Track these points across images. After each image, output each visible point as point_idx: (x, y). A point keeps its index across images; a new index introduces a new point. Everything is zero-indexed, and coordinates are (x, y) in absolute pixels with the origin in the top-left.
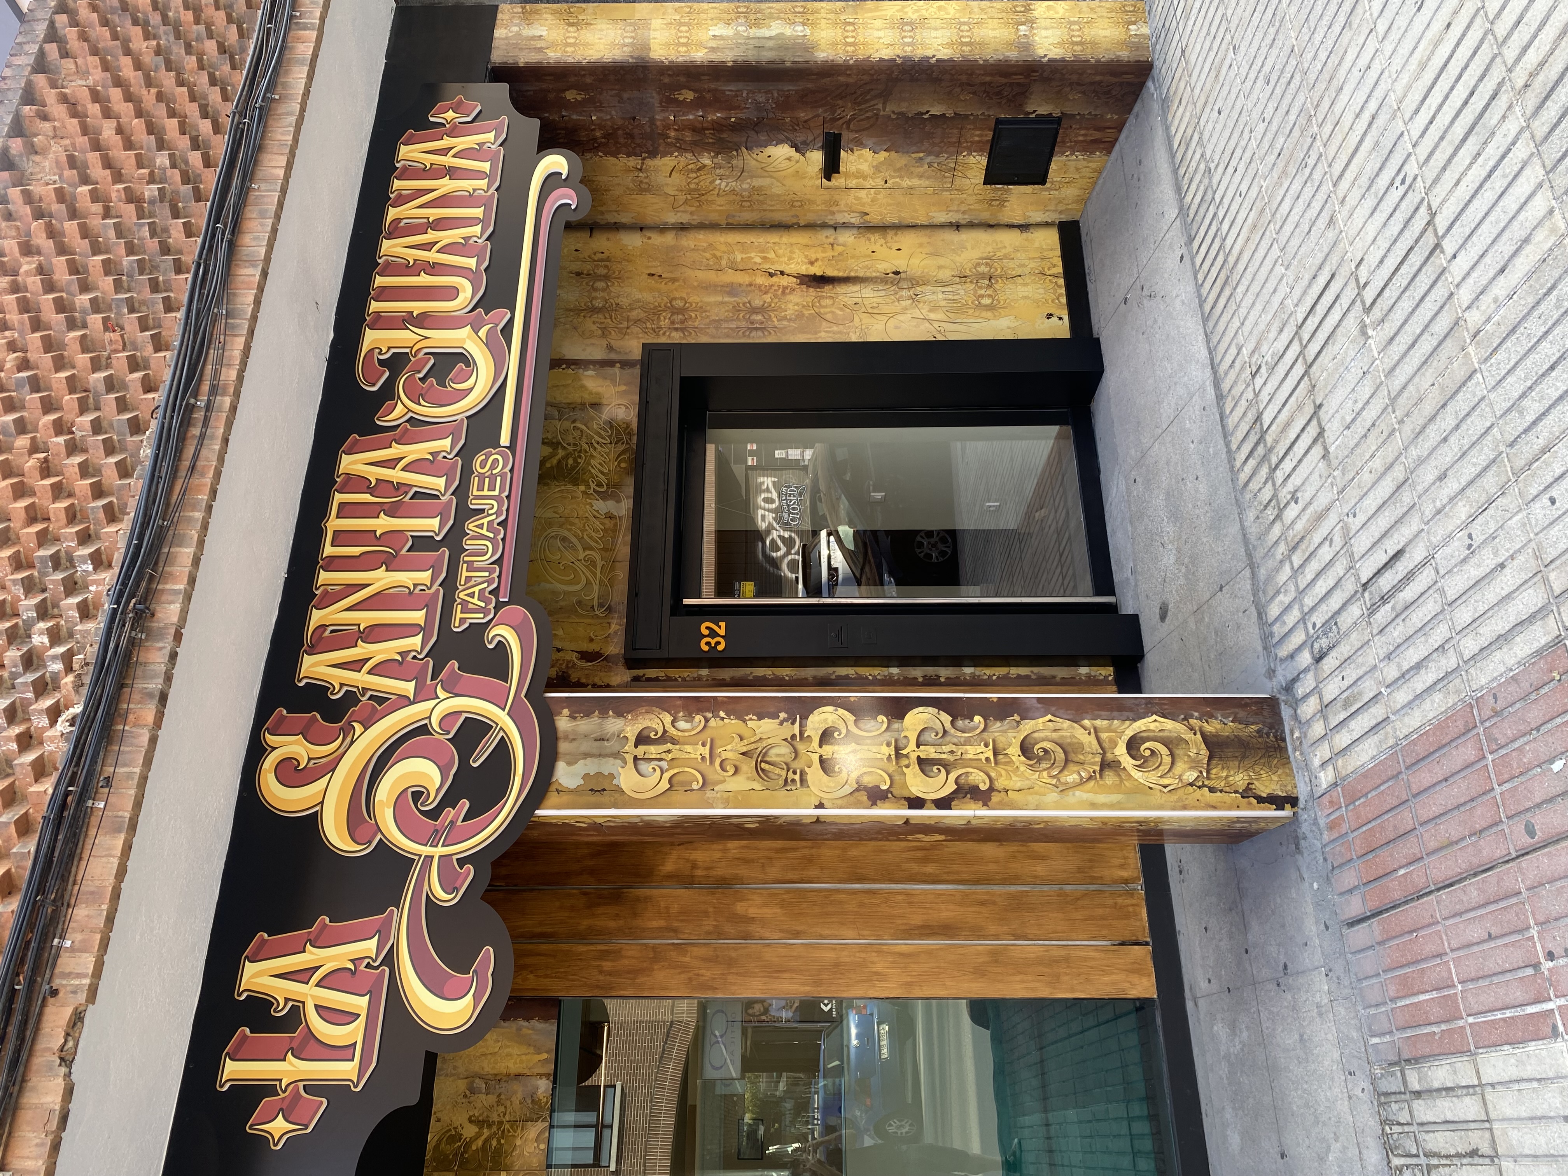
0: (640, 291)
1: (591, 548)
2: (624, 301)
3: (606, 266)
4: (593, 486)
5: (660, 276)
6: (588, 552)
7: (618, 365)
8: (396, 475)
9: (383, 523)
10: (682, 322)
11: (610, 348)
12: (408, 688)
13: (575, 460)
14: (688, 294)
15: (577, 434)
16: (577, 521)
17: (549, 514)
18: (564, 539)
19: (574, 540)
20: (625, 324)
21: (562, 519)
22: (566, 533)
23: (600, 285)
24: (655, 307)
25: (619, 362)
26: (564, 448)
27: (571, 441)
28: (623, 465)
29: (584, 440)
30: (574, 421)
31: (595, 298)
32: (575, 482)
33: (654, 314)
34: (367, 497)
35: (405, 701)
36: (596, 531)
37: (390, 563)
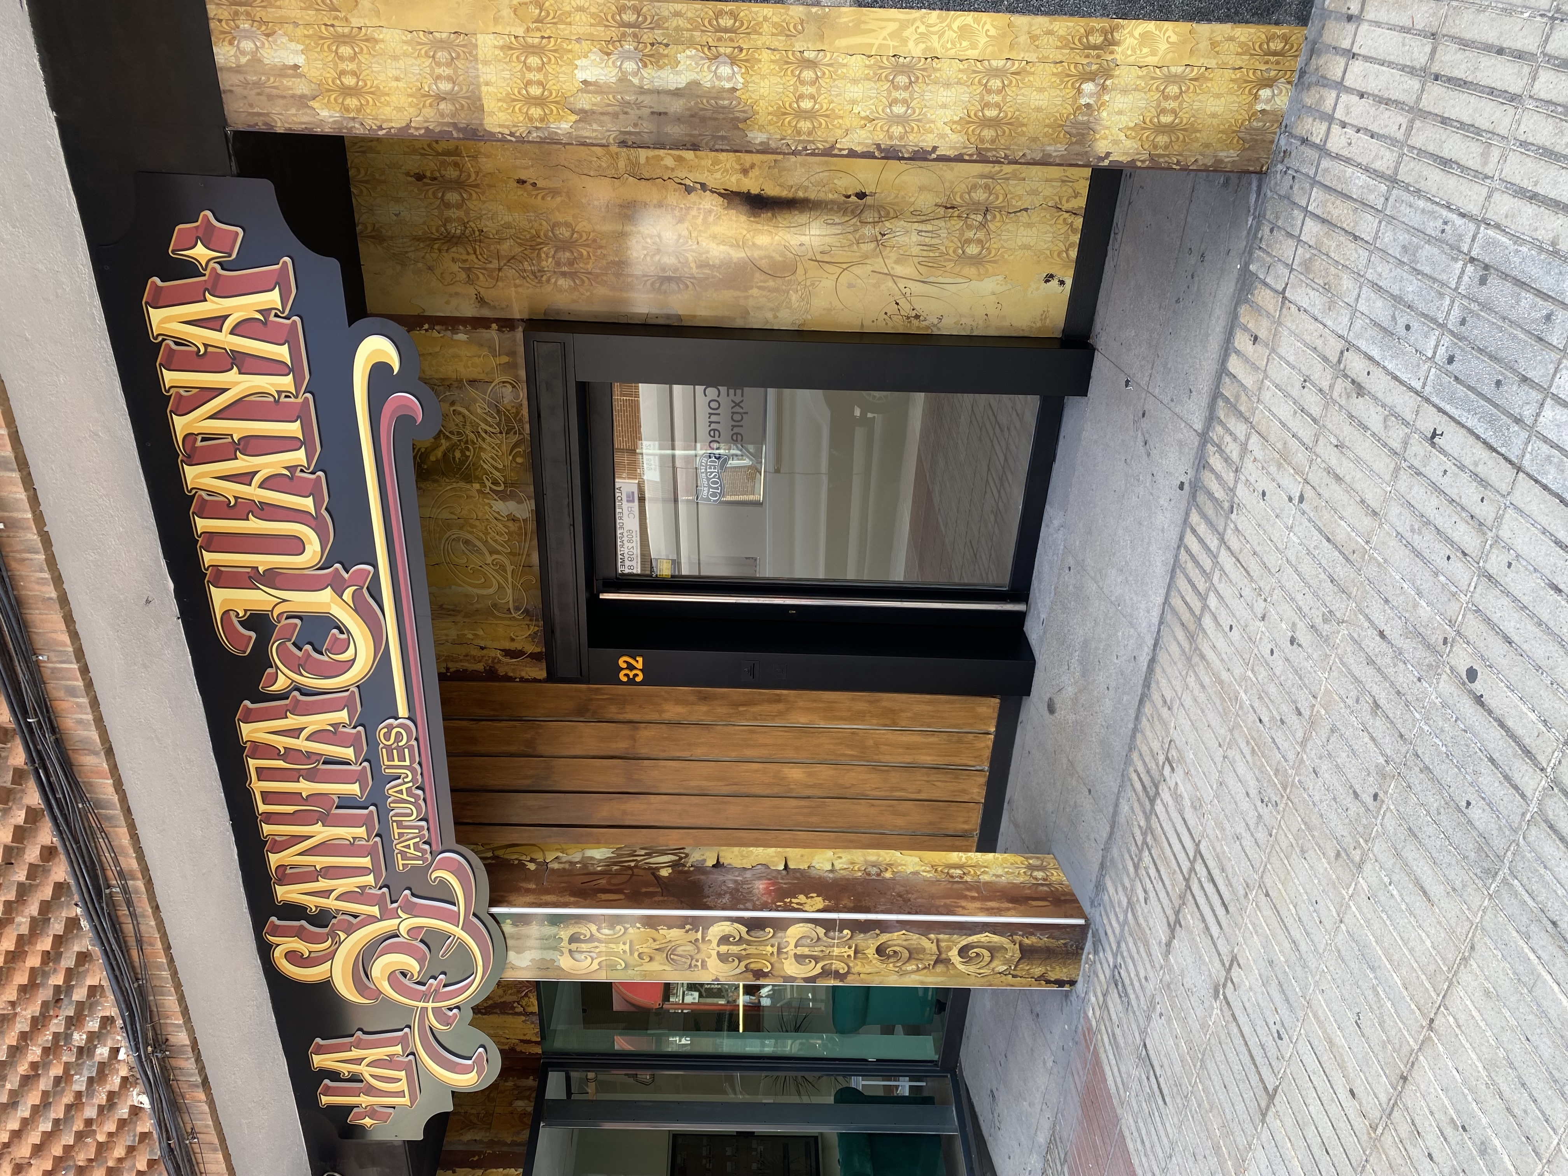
0: (509, 208)
1: (498, 552)
2: (489, 226)
3: (456, 164)
4: (488, 484)
5: (534, 184)
6: (495, 556)
7: (494, 326)
8: (301, 743)
9: (305, 787)
10: (571, 263)
11: (481, 301)
12: (375, 910)
13: (463, 453)
14: (574, 216)
15: (458, 420)
16: (477, 523)
17: (446, 515)
18: (467, 542)
19: (478, 543)
20: (495, 264)
21: (462, 521)
22: (469, 536)
23: (453, 197)
24: (533, 238)
25: (497, 320)
26: (447, 438)
27: (454, 428)
28: (519, 460)
29: (468, 428)
30: (453, 403)
31: (448, 220)
32: (468, 478)
33: (533, 248)
34: (280, 764)
35: (372, 920)
36: (499, 534)
37: (326, 820)
